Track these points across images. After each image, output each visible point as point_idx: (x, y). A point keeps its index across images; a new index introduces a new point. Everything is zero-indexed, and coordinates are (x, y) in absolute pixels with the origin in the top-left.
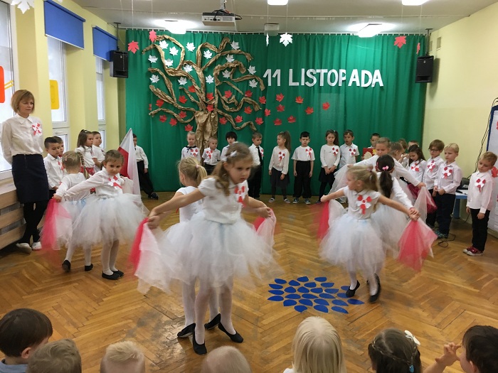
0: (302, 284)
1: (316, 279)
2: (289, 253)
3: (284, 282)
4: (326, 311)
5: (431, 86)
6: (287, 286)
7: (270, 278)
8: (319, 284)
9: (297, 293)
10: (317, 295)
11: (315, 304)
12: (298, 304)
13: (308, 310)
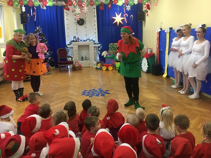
0: (93, 91)
1: (98, 89)
2: (91, 83)
3: (87, 91)
4: (99, 96)
5: (144, 22)
6: (88, 91)
7: (82, 90)
8: (98, 90)
9: (91, 93)
10: (97, 93)
11: (95, 95)
12: (90, 95)
13: (93, 97)
